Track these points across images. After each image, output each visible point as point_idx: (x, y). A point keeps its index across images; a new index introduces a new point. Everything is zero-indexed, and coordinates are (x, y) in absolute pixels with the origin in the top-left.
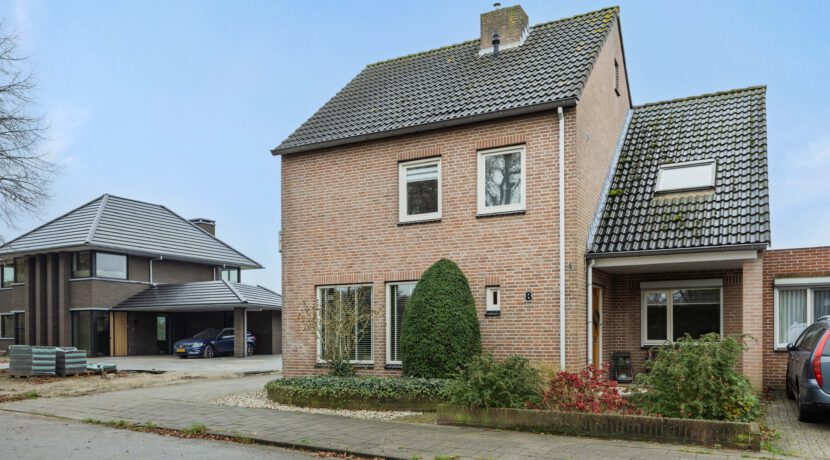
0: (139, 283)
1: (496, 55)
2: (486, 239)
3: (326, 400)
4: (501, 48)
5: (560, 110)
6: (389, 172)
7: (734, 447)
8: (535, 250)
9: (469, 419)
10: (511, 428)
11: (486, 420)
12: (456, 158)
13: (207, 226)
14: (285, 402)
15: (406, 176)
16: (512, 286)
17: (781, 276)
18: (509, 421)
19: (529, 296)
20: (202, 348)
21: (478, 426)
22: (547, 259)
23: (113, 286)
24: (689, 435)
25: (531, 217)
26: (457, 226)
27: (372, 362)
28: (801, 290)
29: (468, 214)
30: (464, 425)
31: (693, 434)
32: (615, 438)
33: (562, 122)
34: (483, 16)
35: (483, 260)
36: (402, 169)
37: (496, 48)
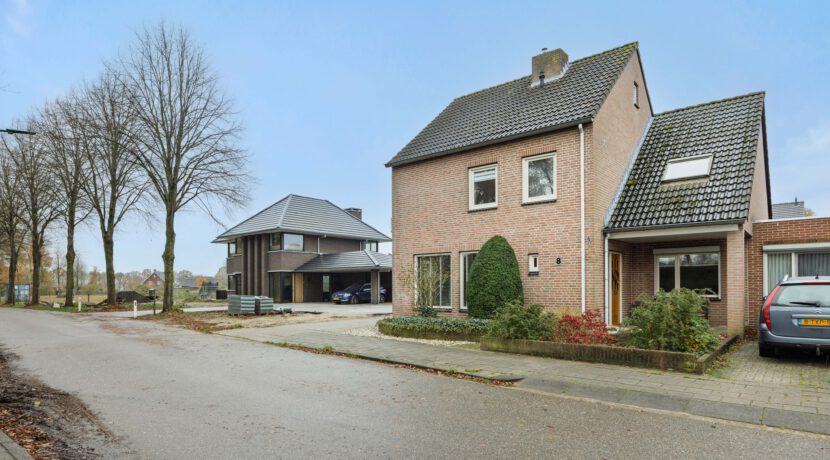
0: (311, 254)
1: (542, 86)
2: (528, 221)
3: (412, 332)
4: (546, 81)
5: (580, 126)
6: (462, 175)
7: (682, 370)
8: (563, 227)
9: (501, 346)
10: (529, 354)
11: (512, 347)
12: (508, 164)
13: (356, 213)
14: (387, 334)
15: (474, 177)
16: (547, 254)
17: (769, 243)
18: (527, 349)
19: (559, 261)
20: (350, 298)
21: (507, 351)
22: (572, 234)
23: (294, 255)
24: (651, 361)
25: (560, 203)
26: (508, 212)
27: (450, 307)
28: (787, 254)
29: (516, 203)
30: (497, 351)
31: (654, 360)
32: (599, 362)
33: (582, 135)
34: (534, 58)
35: (527, 235)
36: (471, 173)
37: (542, 81)
